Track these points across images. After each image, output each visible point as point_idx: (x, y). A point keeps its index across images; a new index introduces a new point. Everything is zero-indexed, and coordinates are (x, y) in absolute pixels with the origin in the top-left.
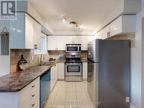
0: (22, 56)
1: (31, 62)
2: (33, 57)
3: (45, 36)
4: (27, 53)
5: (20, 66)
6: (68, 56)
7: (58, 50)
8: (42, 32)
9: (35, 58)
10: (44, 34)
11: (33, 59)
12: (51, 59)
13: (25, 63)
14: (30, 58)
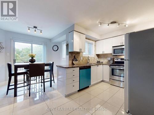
0: (75, 56)
1: (81, 61)
2: (82, 58)
3: (94, 42)
4: (78, 55)
5: (73, 62)
6: (116, 59)
7: (105, 53)
8: (86, 38)
9: (83, 59)
10: (92, 40)
11: (82, 59)
12: (98, 62)
13: (76, 60)
14: (80, 58)
